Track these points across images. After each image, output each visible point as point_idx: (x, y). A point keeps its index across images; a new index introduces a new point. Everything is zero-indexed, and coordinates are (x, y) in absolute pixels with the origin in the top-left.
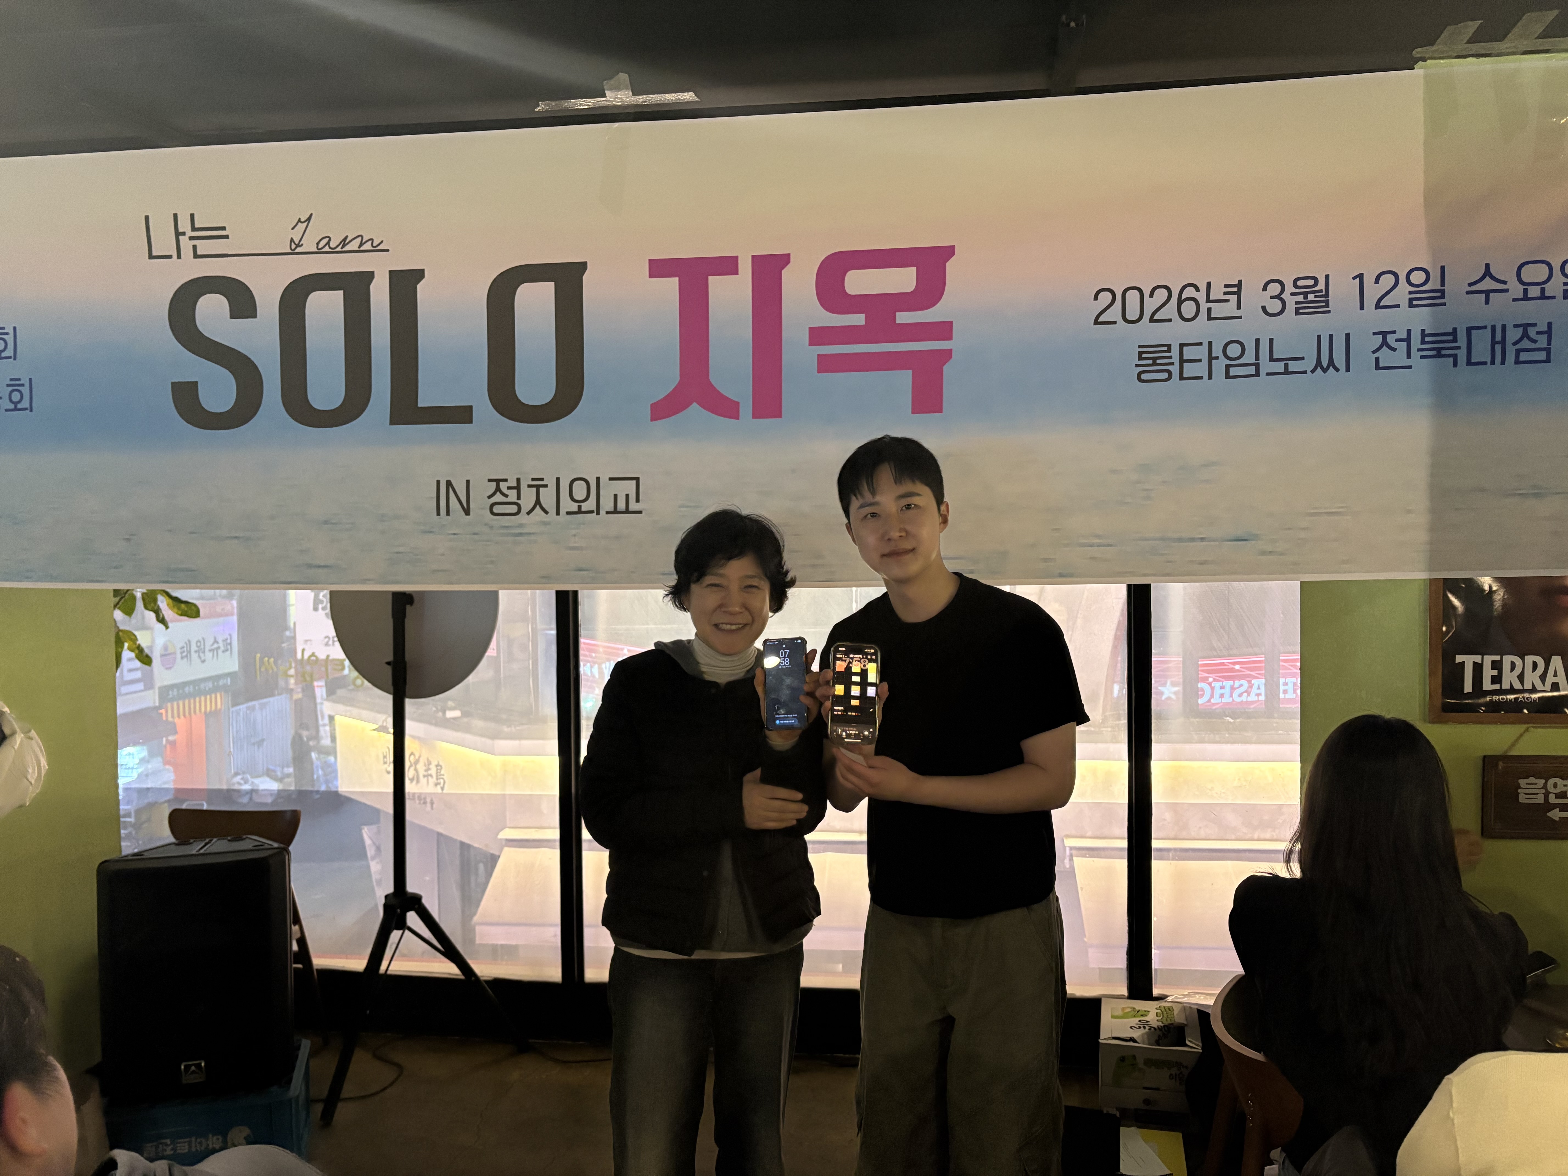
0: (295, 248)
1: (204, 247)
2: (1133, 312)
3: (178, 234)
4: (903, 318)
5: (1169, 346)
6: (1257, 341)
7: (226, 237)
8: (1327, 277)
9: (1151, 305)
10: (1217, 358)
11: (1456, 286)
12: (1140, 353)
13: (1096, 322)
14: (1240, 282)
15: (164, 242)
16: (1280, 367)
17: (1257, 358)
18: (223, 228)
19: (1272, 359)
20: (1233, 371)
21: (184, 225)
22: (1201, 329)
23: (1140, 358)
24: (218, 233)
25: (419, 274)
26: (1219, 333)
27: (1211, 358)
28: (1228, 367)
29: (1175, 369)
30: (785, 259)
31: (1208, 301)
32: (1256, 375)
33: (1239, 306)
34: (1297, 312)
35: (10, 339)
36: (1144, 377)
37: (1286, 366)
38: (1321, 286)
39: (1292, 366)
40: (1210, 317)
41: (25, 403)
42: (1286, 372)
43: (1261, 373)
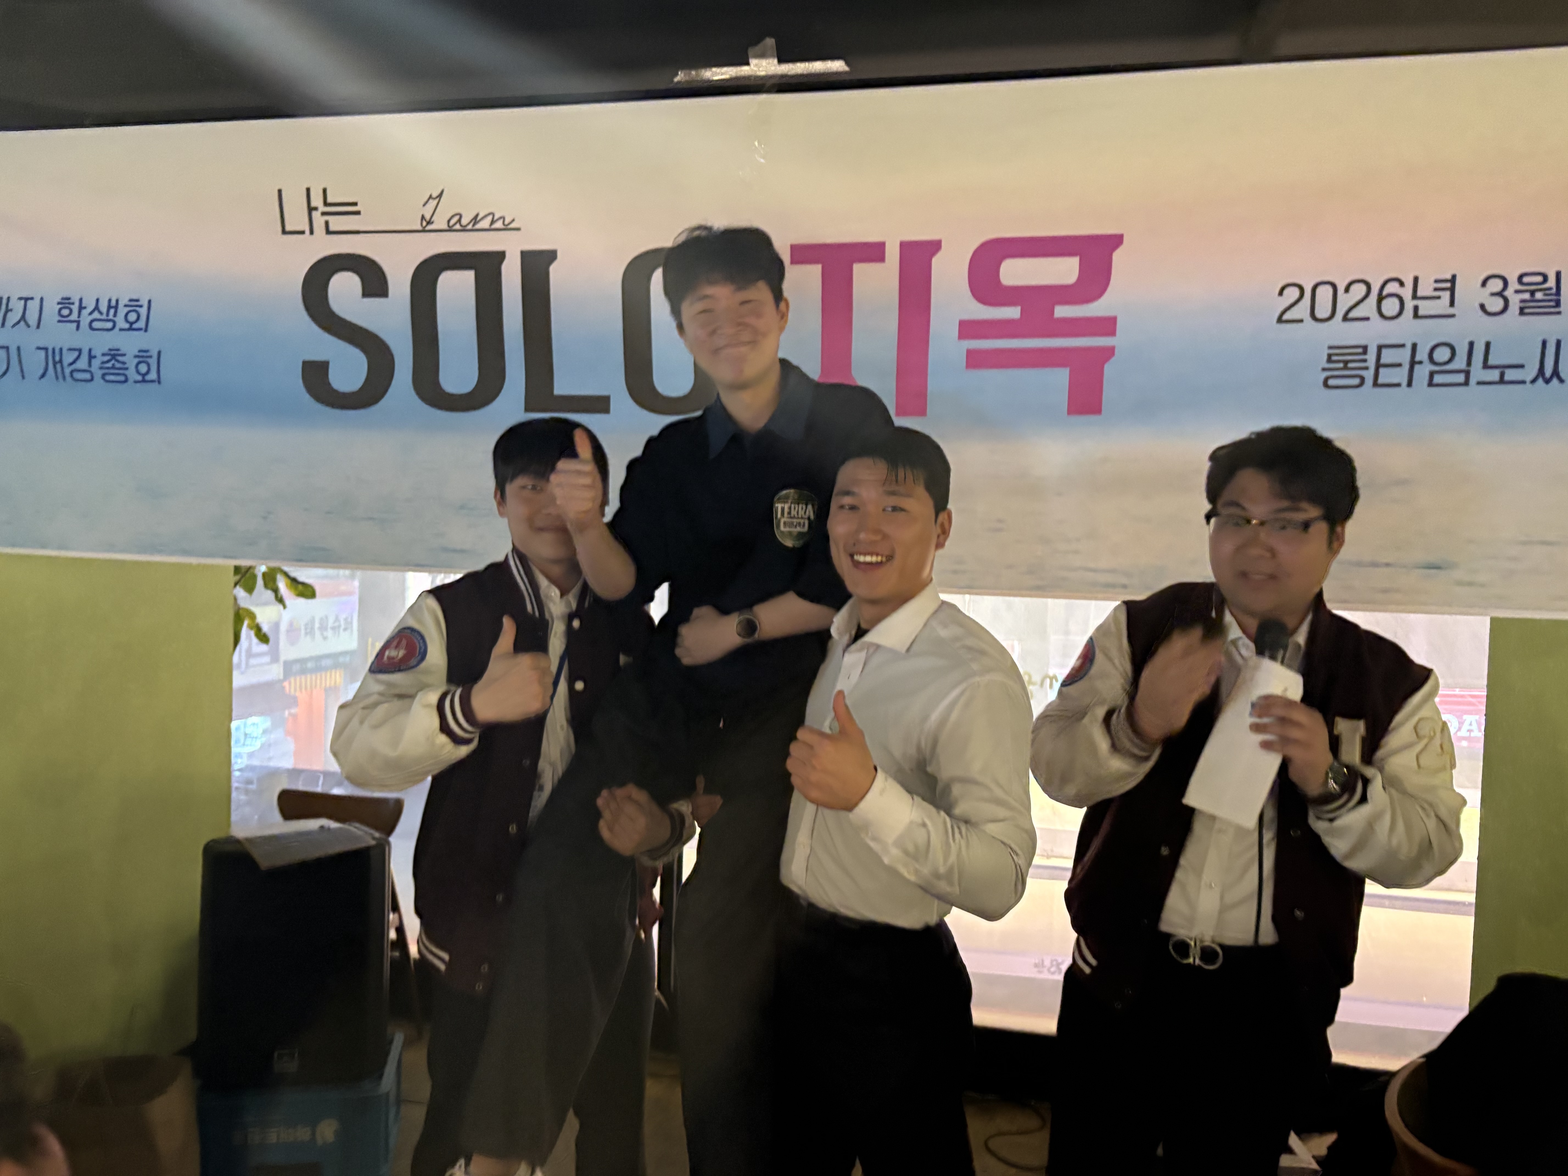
0: (426, 226)
1: (336, 223)
2: (1323, 311)
3: (311, 209)
4: (1061, 311)
5: (1365, 349)
6: (1471, 344)
7: (358, 213)
8: (1558, 275)
9: (1345, 302)
10: (1420, 363)
12: (1330, 356)
13: (1280, 320)
14: (1454, 277)
15: (297, 219)
16: (1495, 375)
17: (1469, 363)
18: (355, 204)
19: (1486, 366)
20: (1438, 379)
21: (317, 201)
22: (1405, 330)
23: (1329, 360)
24: (350, 209)
25: (549, 255)
26: (1425, 335)
27: (1413, 363)
28: (1432, 374)
29: (1369, 375)
30: (935, 246)
31: (1415, 296)
32: (1466, 383)
33: (1452, 304)
34: (1522, 312)
35: (143, 311)
36: (1331, 382)
37: (1502, 375)
38: (1551, 283)
39: (1510, 375)
40: (1416, 315)
41: (153, 376)
42: (1502, 381)
43: (1473, 380)
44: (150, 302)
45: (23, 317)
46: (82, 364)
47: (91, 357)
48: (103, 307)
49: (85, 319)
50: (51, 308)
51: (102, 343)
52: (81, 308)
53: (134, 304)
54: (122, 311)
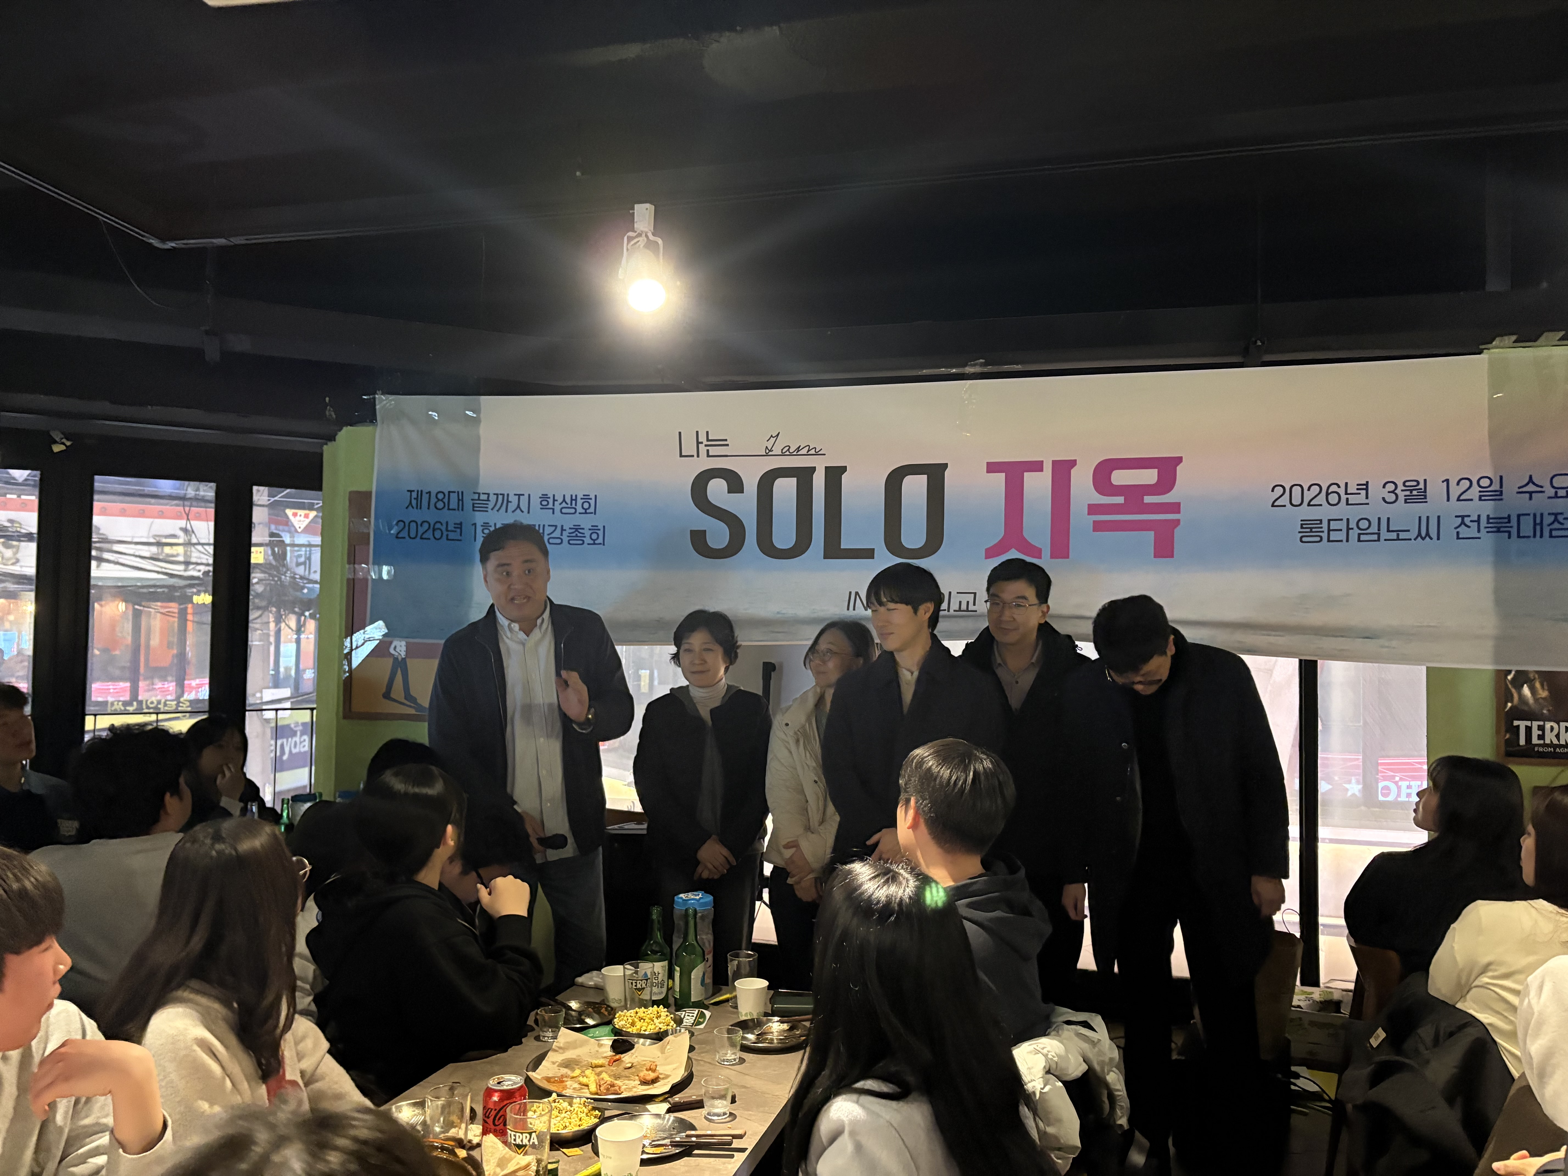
0: (768, 452)
1: (713, 451)
2: (1296, 500)
3: (698, 443)
4: (1148, 499)
5: (1321, 521)
6: (1379, 519)
7: (727, 445)
8: (1425, 481)
9: (1308, 496)
10: (1352, 529)
11: (1510, 488)
12: (1302, 525)
13: (1273, 506)
14: (1367, 482)
15: (689, 447)
16: (1394, 535)
17: (1379, 530)
18: (726, 440)
19: (1388, 531)
20: (1363, 538)
21: (703, 438)
22: (1342, 511)
23: (1302, 528)
24: (722, 442)
25: (844, 469)
26: (1354, 514)
27: (1348, 529)
28: (1359, 535)
29: (1325, 535)
30: (1073, 463)
31: (1346, 493)
32: (1379, 540)
33: (1367, 498)
34: (1406, 502)
35: (592, 502)
36: (1304, 539)
37: (1398, 535)
38: (1422, 486)
39: (1402, 535)
40: (1347, 504)
41: (600, 540)
42: (1398, 539)
43: (1382, 539)
44: (596, 496)
45: (518, 506)
46: (557, 534)
47: (562, 530)
48: (568, 500)
49: (557, 507)
50: (536, 501)
51: (569, 522)
52: (554, 500)
53: (586, 498)
54: (580, 502)
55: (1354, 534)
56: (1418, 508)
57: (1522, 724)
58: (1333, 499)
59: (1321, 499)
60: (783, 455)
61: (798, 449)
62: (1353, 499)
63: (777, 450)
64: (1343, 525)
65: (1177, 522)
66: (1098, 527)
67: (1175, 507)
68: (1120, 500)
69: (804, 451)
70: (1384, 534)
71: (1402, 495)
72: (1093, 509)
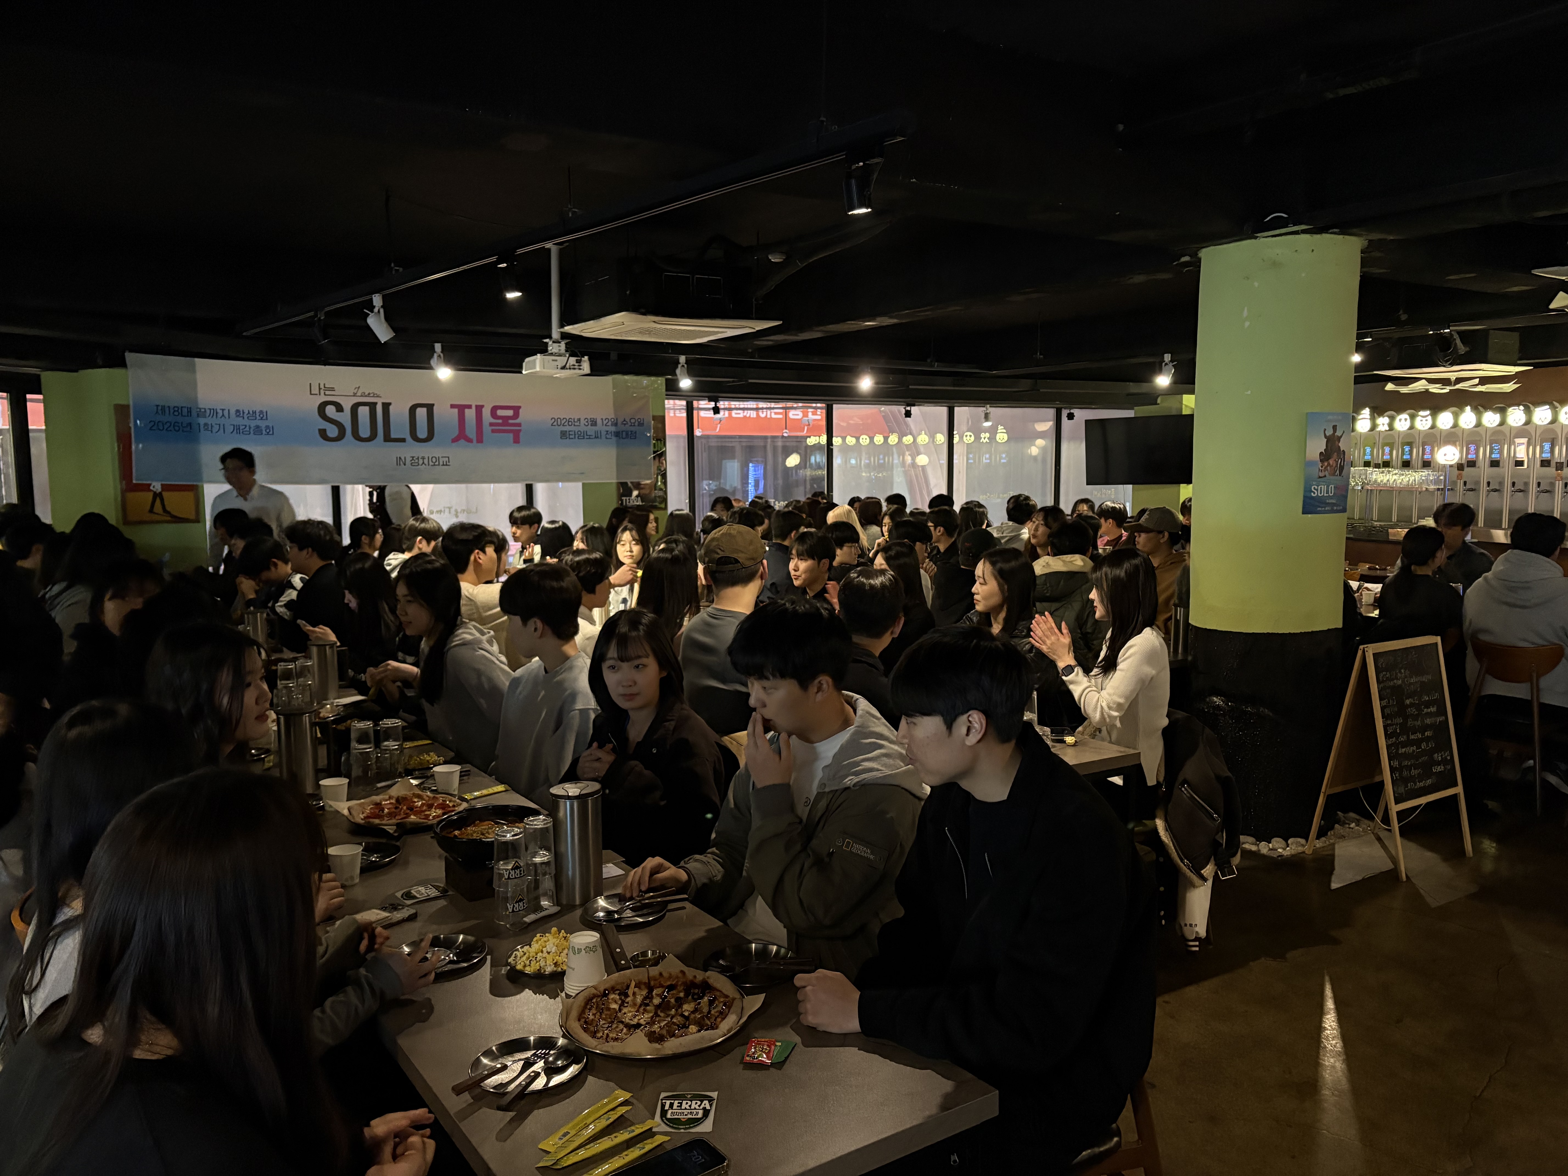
0: (355, 395)
1: (327, 393)
2: (559, 424)
3: (320, 389)
4: (511, 421)
5: (566, 431)
6: (583, 431)
7: (335, 391)
8: (596, 418)
9: (563, 422)
10: (575, 434)
11: (620, 421)
12: (560, 432)
13: (551, 425)
14: (580, 418)
15: (315, 390)
17: (583, 435)
18: (334, 388)
21: (322, 386)
22: (572, 428)
24: (332, 389)
25: (390, 404)
26: (576, 429)
29: (567, 436)
30: (483, 406)
31: (574, 422)
32: (582, 438)
33: (580, 424)
34: (591, 426)
35: (265, 414)
36: (561, 437)
37: (589, 437)
38: (595, 420)
40: (574, 426)
41: (271, 433)
44: (266, 411)
45: (223, 415)
46: (247, 429)
47: (250, 428)
48: (251, 412)
49: (246, 417)
50: (233, 412)
51: (253, 424)
52: (243, 413)
53: (261, 412)
54: (258, 414)
55: (577, 436)
56: (593, 428)
57: (624, 498)
58: (570, 423)
59: (566, 424)
60: (362, 396)
61: (369, 394)
62: (576, 424)
63: (359, 394)
64: (573, 433)
65: (520, 430)
66: (493, 431)
67: (519, 425)
68: (500, 421)
69: (372, 395)
70: (586, 437)
71: (590, 423)
72: (491, 424)
